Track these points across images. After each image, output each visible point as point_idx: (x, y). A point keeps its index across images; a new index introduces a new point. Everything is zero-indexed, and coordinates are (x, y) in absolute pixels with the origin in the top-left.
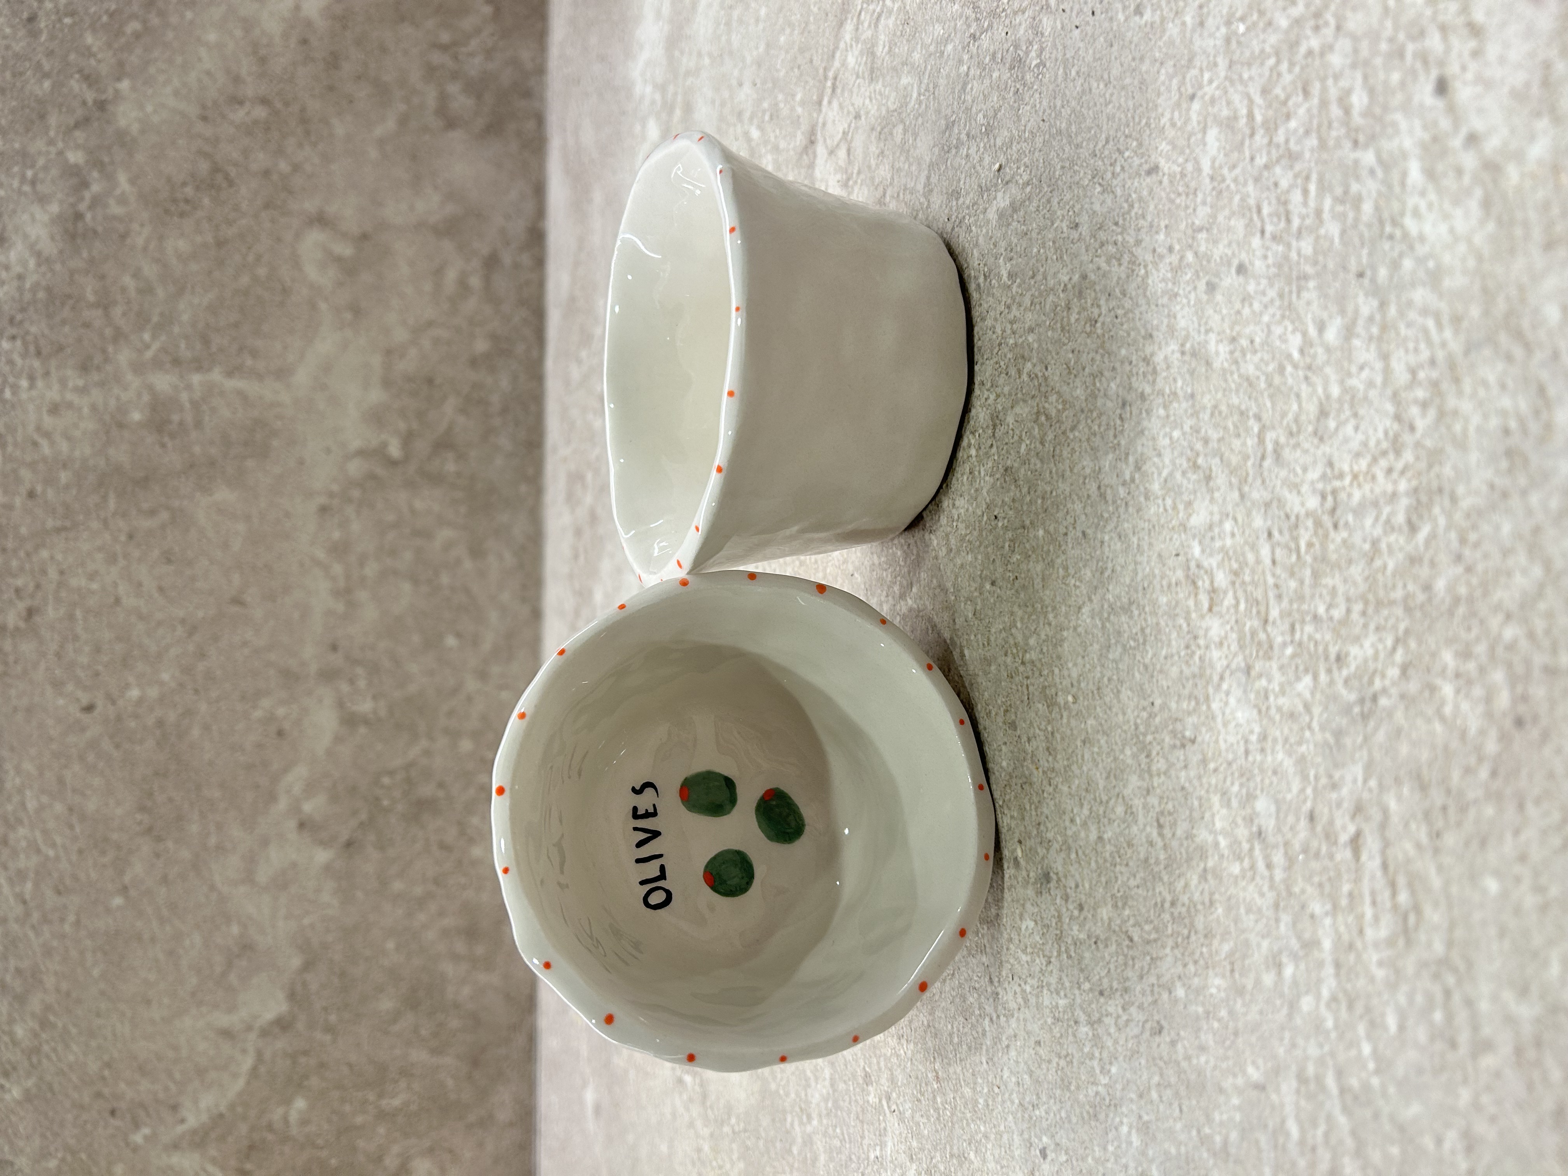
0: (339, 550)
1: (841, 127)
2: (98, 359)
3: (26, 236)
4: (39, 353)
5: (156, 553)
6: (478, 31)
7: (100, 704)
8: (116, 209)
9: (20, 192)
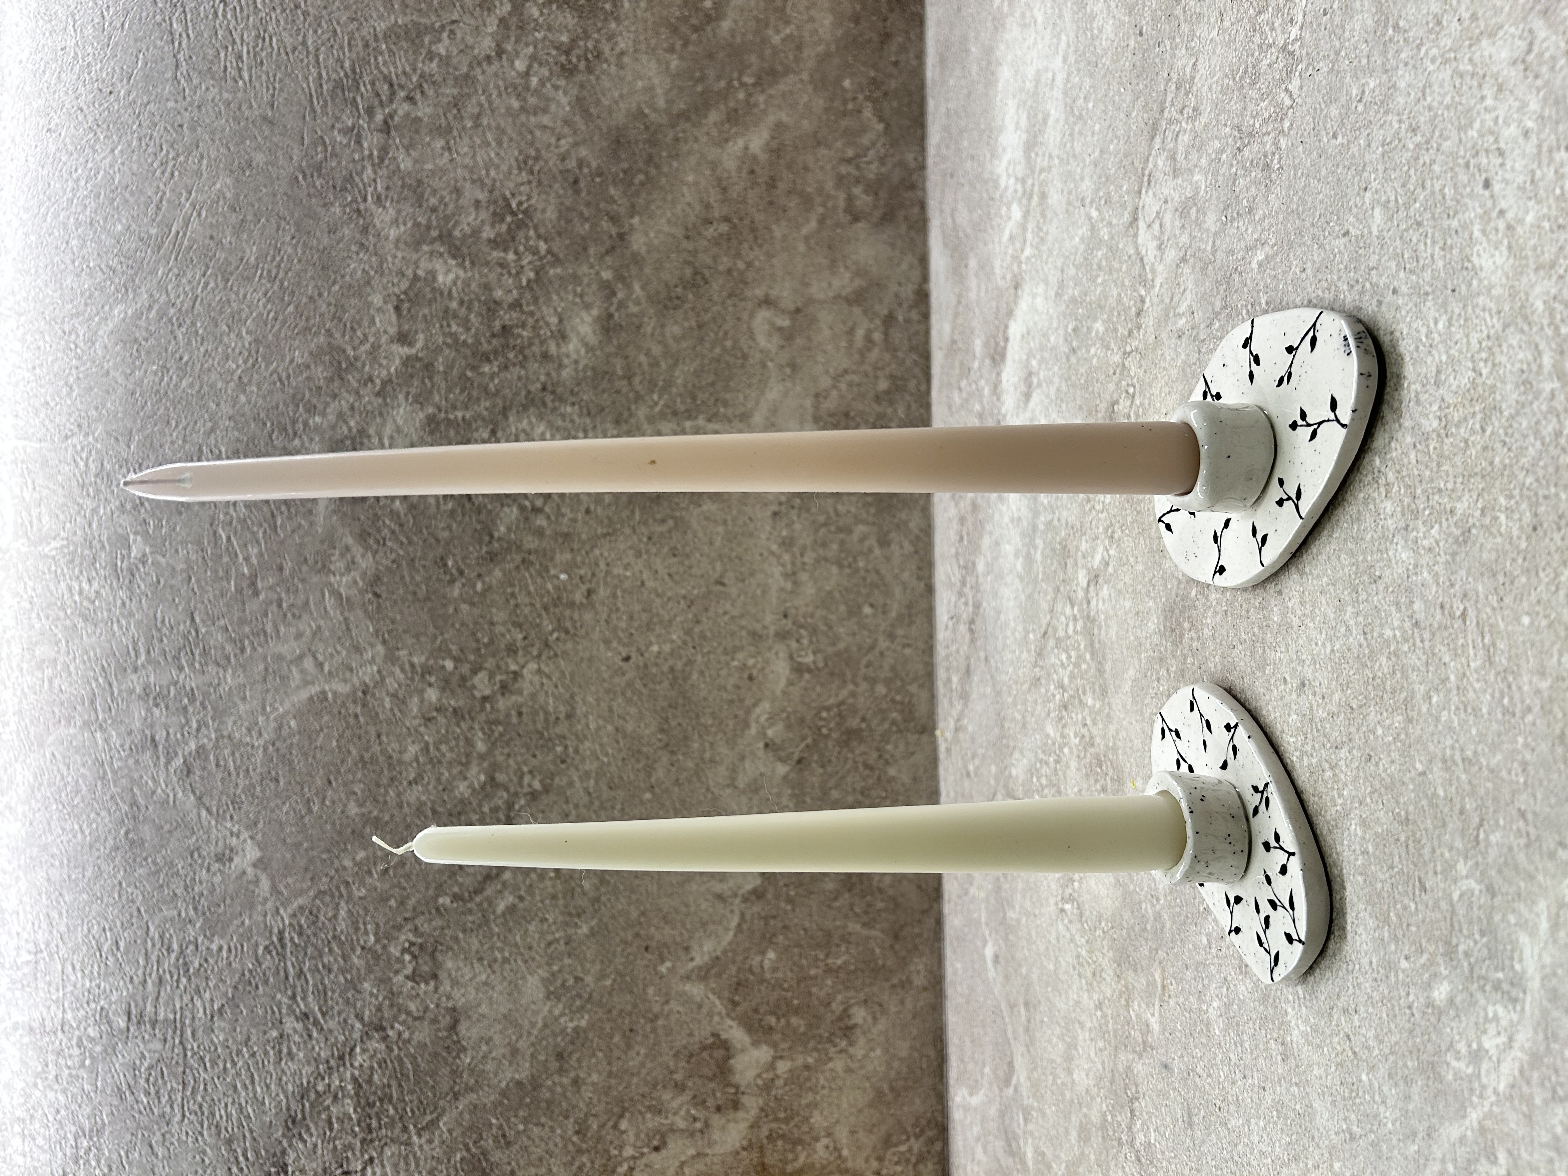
0: (787, 544)
1: (1155, 209)
2: (626, 415)
3: (578, 333)
4: (589, 414)
5: (666, 549)
6: (874, 144)
7: (633, 655)
8: (633, 309)
9: (575, 304)
